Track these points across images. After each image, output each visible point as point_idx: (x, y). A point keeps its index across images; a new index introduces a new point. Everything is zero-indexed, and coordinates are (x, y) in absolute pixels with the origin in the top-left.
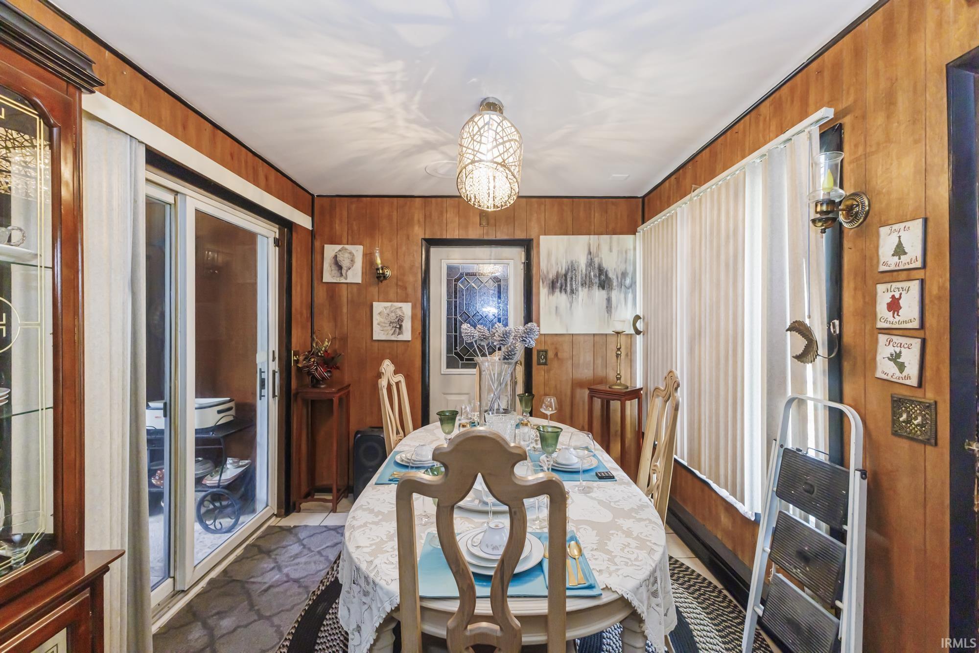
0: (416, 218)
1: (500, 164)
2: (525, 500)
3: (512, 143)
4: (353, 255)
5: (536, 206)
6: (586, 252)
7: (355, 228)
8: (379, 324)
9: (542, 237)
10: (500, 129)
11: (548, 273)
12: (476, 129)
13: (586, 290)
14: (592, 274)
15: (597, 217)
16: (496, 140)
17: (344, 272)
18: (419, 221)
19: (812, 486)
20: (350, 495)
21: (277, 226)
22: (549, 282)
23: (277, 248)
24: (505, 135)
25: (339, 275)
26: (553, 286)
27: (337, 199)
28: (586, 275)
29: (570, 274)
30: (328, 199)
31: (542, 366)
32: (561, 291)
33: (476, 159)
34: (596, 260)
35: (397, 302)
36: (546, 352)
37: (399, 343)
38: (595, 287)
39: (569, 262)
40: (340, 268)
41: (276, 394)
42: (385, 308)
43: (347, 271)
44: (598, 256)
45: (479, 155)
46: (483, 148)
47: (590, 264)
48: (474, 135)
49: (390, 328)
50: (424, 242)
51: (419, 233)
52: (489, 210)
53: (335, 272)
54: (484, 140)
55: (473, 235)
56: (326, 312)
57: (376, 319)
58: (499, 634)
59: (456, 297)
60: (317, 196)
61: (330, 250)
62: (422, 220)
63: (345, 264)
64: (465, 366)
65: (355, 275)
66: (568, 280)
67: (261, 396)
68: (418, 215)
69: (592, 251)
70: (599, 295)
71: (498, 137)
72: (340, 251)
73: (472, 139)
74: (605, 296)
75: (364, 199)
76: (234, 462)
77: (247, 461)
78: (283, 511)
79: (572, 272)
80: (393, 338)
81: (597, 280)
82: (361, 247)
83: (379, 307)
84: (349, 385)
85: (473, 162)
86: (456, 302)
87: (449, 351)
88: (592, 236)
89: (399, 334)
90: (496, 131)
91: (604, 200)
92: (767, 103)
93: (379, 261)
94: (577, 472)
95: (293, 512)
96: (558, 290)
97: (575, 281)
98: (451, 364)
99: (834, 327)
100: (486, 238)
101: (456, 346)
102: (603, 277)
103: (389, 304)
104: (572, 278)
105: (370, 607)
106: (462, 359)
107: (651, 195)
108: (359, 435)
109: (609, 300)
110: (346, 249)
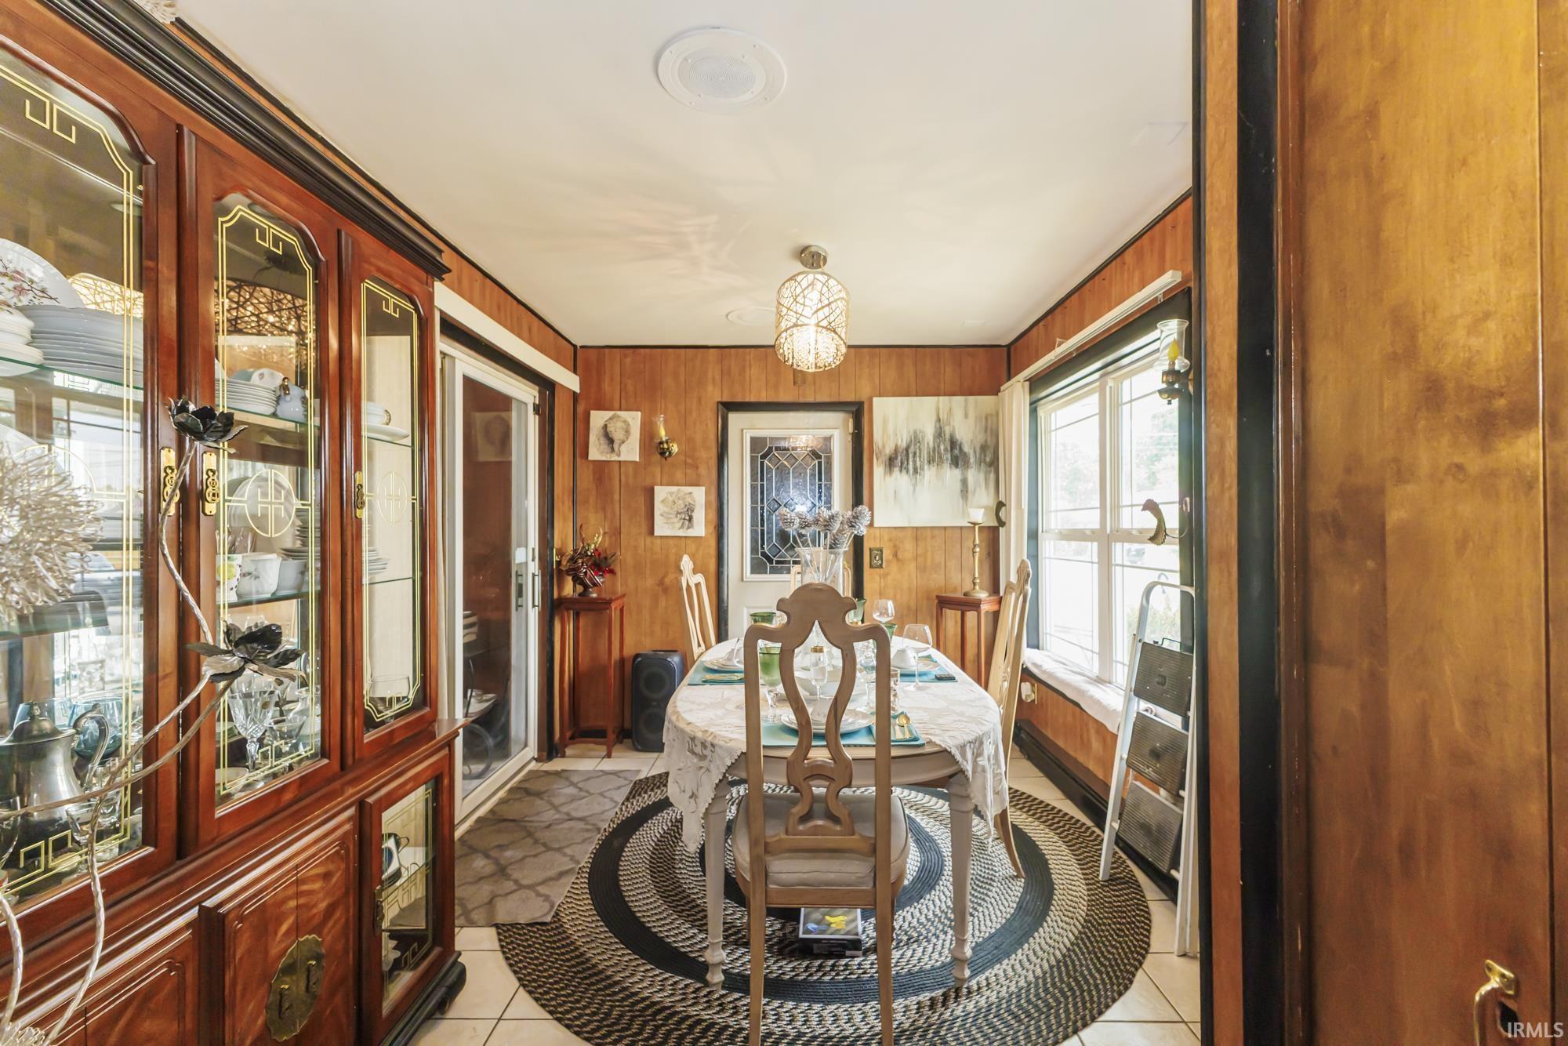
0: (710, 374)
1: (826, 328)
2: (855, 644)
3: (839, 302)
4: (629, 425)
5: (868, 358)
6: (934, 418)
7: (630, 388)
8: (662, 515)
9: (875, 400)
10: (825, 289)
11: (884, 446)
12: (799, 290)
13: (934, 469)
14: (942, 447)
15: (949, 373)
16: (820, 301)
17: (616, 446)
18: (714, 379)
19: (1164, 678)
20: (625, 740)
21: (537, 388)
22: (884, 459)
23: (537, 417)
24: (830, 295)
25: (610, 450)
26: (891, 462)
27: (607, 350)
28: (934, 448)
29: (912, 447)
30: (595, 351)
31: (878, 570)
32: (901, 471)
33: (799, 323)
34: (947, 430)
35: (686, 485)
36: (881, 550)
37: (688, 541)
38: (946, 466)
39: (912, 432)
40: (611, 441)
41: (536, 604)
42: (671, 494)
43: (620, 445)
44: (949, 424)
45: (802, 318)
46: (808, 312)
47: (939, 434)
48: (797, 297)
49: (675, 520)
50: (720, 406)
51: (715, 394)
52: (810, 371)
53: (604, 446)
54: (807, 302)
55: (784, 397)
56: (592, 500)
57: (659, 508)
58: (833, 766)
59: (762, 480)
60: (581, 347)
61: (598, 418)
62: (718, 377)
63: (618, 436)
64: (774, 571)
65: (630, 451)
66: (911, 455)
67: (518, 606)
68: (713, 371)
69: (941, 417)
70: (952, 475)
71: (823, 298)
72: (611, 419)
73: (795, 300)
74: (959, 477)
75: (642, 350)
76: (478, 695)
77: (491, 696)
78: (545, 754)
79: (915, 445)
80: (681, 533)
81: (949, 456)
82: (639, 413)
83: (661, 493)
84: (624, 596)
85: (796, 325)
86: (762, 486)
87: (754, 550)
88: (941, 398)
89: (688, 528)
90: (821, 292)
91: (957, 350)
92: (1130, 250)
93: (663, 433)
94: (914, 675)
95: (557, 757)
96: (897, 470)
97: (920, 457)
98: (757, 568)
99: (1186, 505)
100: (802, 400)
101: (763, 543)
102: (956, 452)
103: (674, 489)
104: (915, 454)
105: (708, 770)
106: (771, 561)
107: (1019, 343)
108: (639, 659)
109: (964, 482)
110: (619, 417)
